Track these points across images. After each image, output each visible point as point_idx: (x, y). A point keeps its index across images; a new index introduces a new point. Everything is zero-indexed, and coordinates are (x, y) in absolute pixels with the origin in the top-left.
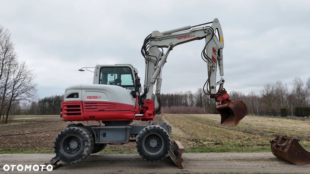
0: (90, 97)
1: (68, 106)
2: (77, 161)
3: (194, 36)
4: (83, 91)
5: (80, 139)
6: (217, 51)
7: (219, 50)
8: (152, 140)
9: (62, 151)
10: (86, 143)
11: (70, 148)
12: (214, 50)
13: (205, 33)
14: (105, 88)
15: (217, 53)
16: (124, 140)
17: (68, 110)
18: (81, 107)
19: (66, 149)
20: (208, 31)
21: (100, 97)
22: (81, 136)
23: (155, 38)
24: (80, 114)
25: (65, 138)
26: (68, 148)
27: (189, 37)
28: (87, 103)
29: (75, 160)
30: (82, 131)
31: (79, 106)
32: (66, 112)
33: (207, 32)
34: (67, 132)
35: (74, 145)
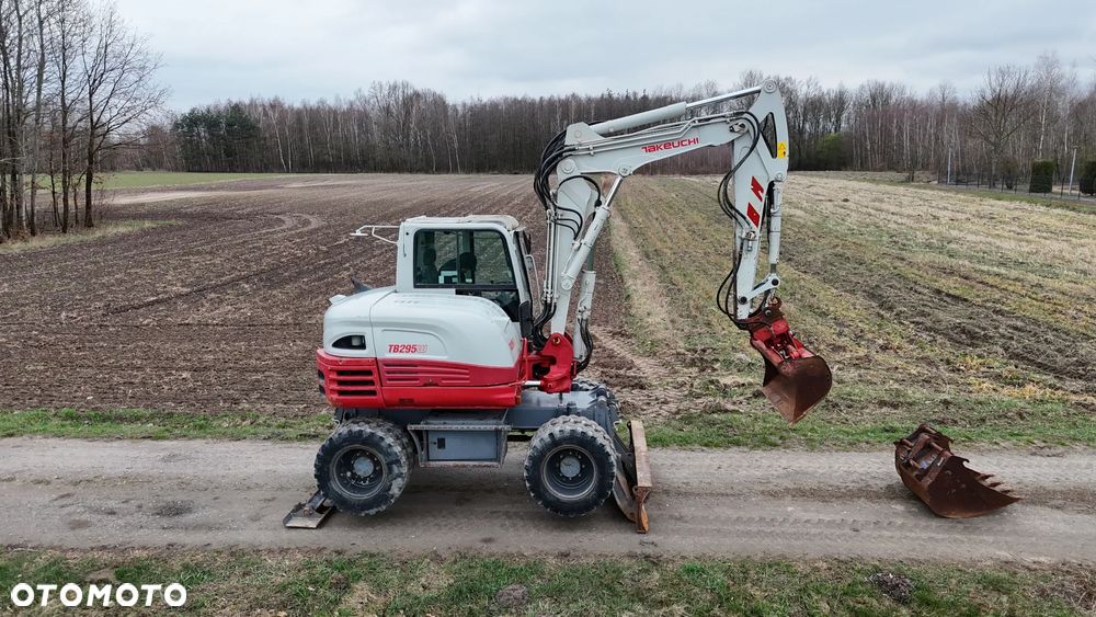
0: (396, 349)
1: (340, 373)
2: (376, 510)
3: (696, 141)
4: (378, 330)
5: (381, 457)
6: (765, 188)
7: (771, 185)
8: (566, 461)
9: (336, 485)
10: (395, 467)
11: (354, 474)
12: (756, 187)
13: (732, 131)
14: (436, 324)
15: (764, 196)
16: (493, 456)
17: (340, 383)
18: (376, 375)
19: (345, 477)
20: (743, 126)
21: (424, 349)
22: (381, 450)
23: (574, 150)
24: (373, 393)
25: (340, 453)
26: (349, 474)
27: (681, 144)
28: (388, 363)
29: (372, 508)
30: (382, 439)
31: (369, 373)
32: (335, 386)
33: (737, 128)
34: (345, 440)
35: (364, 467)
